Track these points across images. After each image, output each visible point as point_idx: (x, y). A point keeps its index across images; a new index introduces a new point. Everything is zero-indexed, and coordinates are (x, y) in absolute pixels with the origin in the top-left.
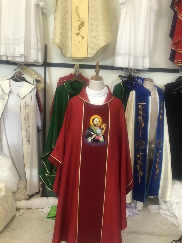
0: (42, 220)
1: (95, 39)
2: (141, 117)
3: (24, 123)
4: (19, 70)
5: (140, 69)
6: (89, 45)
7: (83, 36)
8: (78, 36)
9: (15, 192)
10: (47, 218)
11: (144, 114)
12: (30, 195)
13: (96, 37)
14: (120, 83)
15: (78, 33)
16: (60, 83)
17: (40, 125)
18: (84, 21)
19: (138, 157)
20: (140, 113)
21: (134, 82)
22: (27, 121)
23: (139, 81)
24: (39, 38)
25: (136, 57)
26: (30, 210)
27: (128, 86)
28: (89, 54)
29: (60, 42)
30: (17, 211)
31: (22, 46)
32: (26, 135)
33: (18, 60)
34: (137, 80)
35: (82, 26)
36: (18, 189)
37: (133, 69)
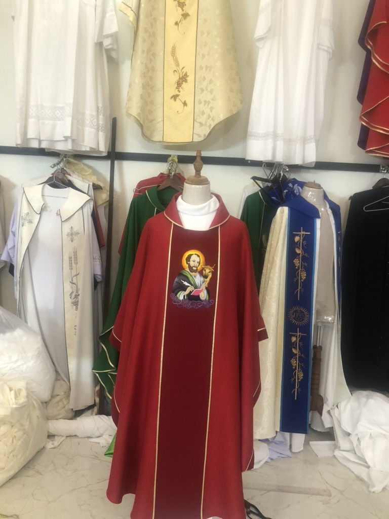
0: (96, 457)
1: (208, 106)
2: (299, 261)
3: (69, 267)
4: (61, 165)
5: (297, 163)
6: (196, 119)
7: (185, 101)
8: (175, 100)
9: (46, 403)
10: (105, 455)
11: (306, 255)
12: (76, 411)
13: (209, 102)
14: (258, 192)
15: (176, 95)
16: (140, 192)
17: (98, 272)
18: (186, 73)
19: (293, 341)
20: (298, 251)
21: (284, 190)
22: (73, 264)
23: (297, 189)
24: (100, 105)
25: (289, 142)
26: (74, 440)
27: (273, 198)
28: (197, 135)
29: (139, 113)
30: (48, 440)
31: (68, 121)
32: (71, 291)
33: (60, 147)
34: (292, 187)
35: (184, 83)
36: (52, 397)
37: (285, 164)
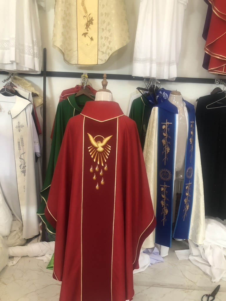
0: (41, 270)
1: (107, 40)
2: (165, 141)
3: (18, 149)
4: (10, 80)
5: (164, 78)
6: (100, 49)
7: (92, 37)
8: (85, 36)
9: (7, 236)
10: (47, 268)
11: (170, 137)
12: (27, 239)
13: (108, 38)
14: (140, 97)
15: (86, 33)
16: (63, 98)
17: (38, 151)
18: (92, 18)
19: (162, 190)
20: (164, 135)
21: (157, 96)
22: (21, 147)
23: (164, 95)
24: (35, 39)
25: (159, 64)
26: (27, 259)
27: (150, 101)
28: (100, 59)
29: (61, 45)
30: (9, 260)
31: (13, 50)
32: (20, 164)
33: (8, 68)
34: (161, 93)
35: (91, 24)
36: (11, 232)
37: (157, 78)
